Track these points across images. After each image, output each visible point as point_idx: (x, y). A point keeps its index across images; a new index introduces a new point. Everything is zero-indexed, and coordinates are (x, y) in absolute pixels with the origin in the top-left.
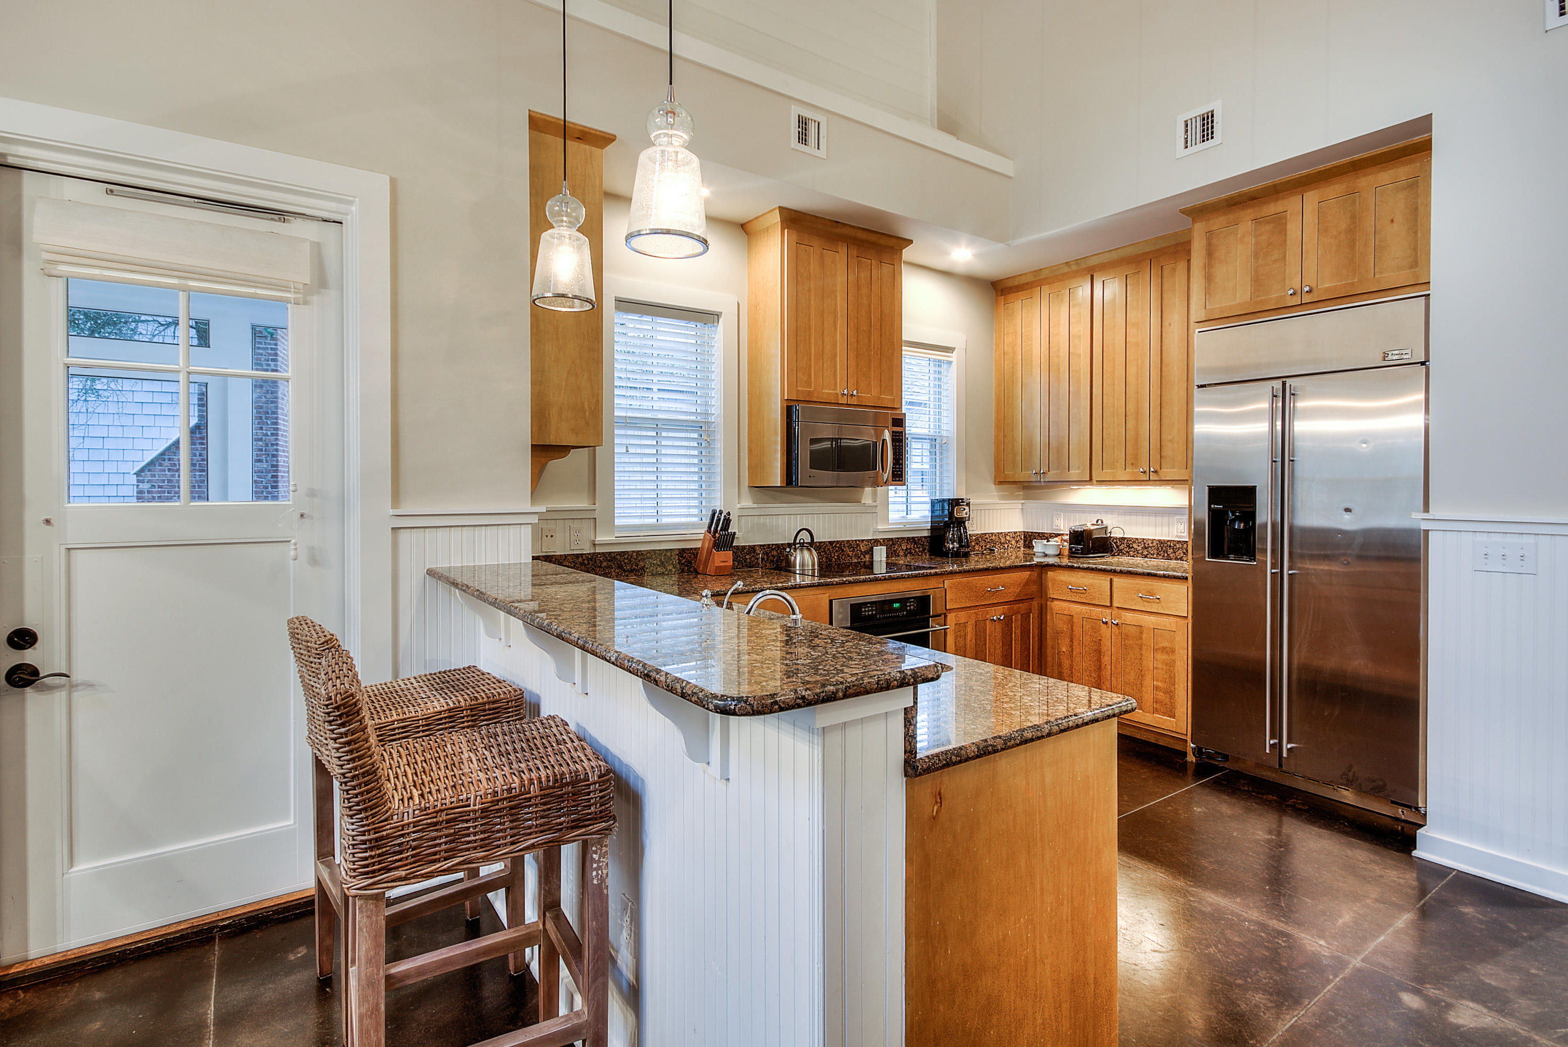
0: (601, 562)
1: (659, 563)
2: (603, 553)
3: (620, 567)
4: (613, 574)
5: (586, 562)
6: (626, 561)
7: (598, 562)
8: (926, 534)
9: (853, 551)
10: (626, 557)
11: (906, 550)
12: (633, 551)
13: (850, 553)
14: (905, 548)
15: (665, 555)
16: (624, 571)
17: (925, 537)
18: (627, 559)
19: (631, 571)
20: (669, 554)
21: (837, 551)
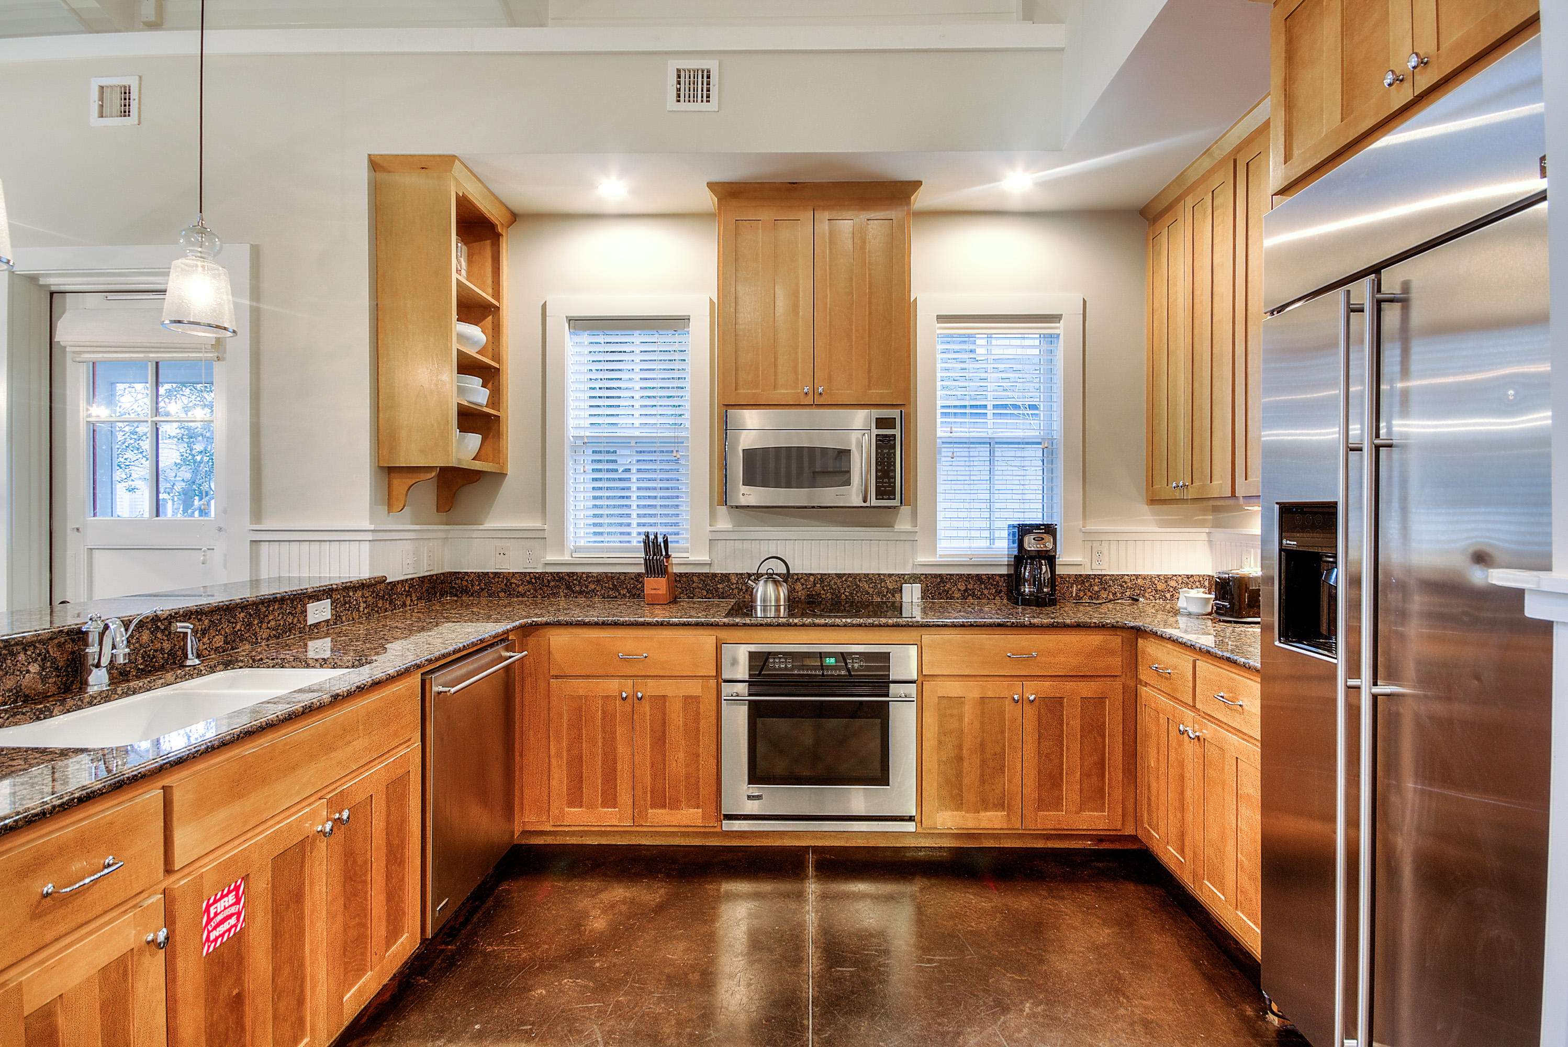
0: (548, 581)
1: (611, 586)
2: (551, 573)
3: (568, 587)
4: (562, 594)
5: (533, 581)
6: (575, 582)
7: (545, 581)
8: (1004, 571)
9: (875, 587)
10: (575, 578)
11: (966, 590)
12: (583, 573)
13: (871, 591)
14: (963, 588)
15: (619, 578)
16: (573, 592)
17: (1001, 576)
18: (576, 580)
19: (581, 592)
20: (622, 578)
21: (848, 586)
